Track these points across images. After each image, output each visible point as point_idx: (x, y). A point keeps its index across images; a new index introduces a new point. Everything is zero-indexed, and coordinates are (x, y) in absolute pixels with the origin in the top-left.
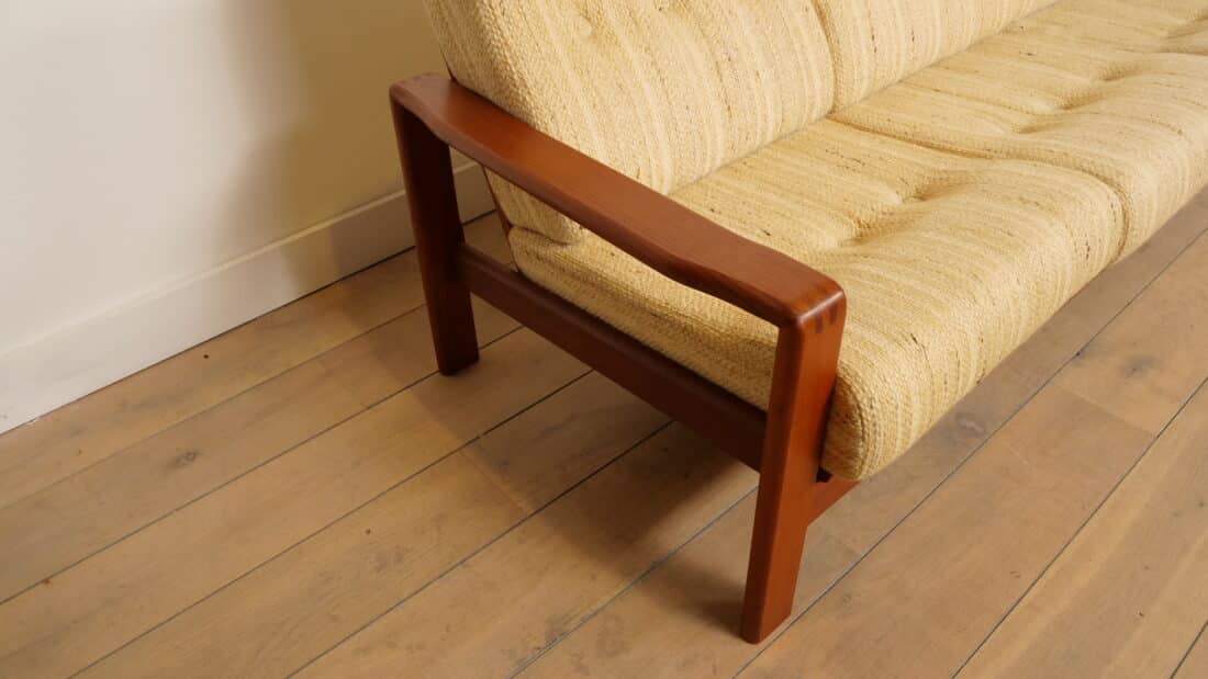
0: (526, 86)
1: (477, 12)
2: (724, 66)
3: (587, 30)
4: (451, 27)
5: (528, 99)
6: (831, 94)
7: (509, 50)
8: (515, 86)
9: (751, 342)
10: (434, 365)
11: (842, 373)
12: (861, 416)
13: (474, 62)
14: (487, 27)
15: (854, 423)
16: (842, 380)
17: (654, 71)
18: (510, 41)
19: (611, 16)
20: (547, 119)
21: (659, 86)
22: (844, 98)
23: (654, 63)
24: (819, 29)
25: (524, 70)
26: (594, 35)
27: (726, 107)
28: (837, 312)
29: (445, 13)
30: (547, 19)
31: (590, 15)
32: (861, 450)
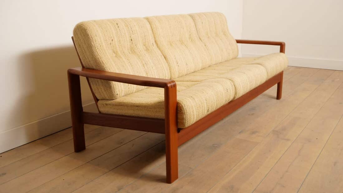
0: (103, 63)
1: (92, 49)
2: (145, 65)
3: (115, 55)
4: (85, 54)
5: (104, 66)
6: (170, 74)
7: (99, 56)
8: (101, 63)
9: (159, 102)
10: (73, 150)
11: (178, 101)
12: (183, 109)
13: (90, 60)
14: (94, 51)
15: (182, 110)
16: (178, 103)
17: (130, 64)
18: (99, 54)
19: (119, 52)
20: (109, 70)
21: (131, 67)
22: (173, 76)
23: (130, 62)
24: (165, 60)
25: (103, 60)
26: (116, 56)
27: (146, 73)
28: (175, 86)
29: (83, 51)
30: (106, 51)
31: (115, 52)
32: (185, 117)
